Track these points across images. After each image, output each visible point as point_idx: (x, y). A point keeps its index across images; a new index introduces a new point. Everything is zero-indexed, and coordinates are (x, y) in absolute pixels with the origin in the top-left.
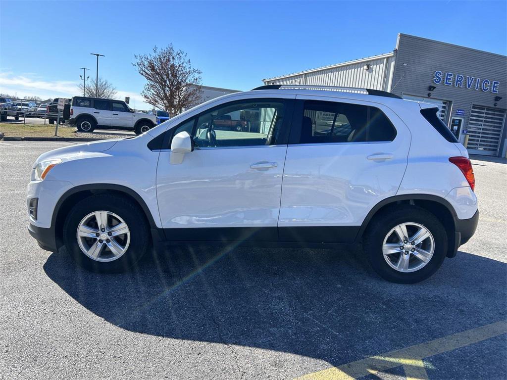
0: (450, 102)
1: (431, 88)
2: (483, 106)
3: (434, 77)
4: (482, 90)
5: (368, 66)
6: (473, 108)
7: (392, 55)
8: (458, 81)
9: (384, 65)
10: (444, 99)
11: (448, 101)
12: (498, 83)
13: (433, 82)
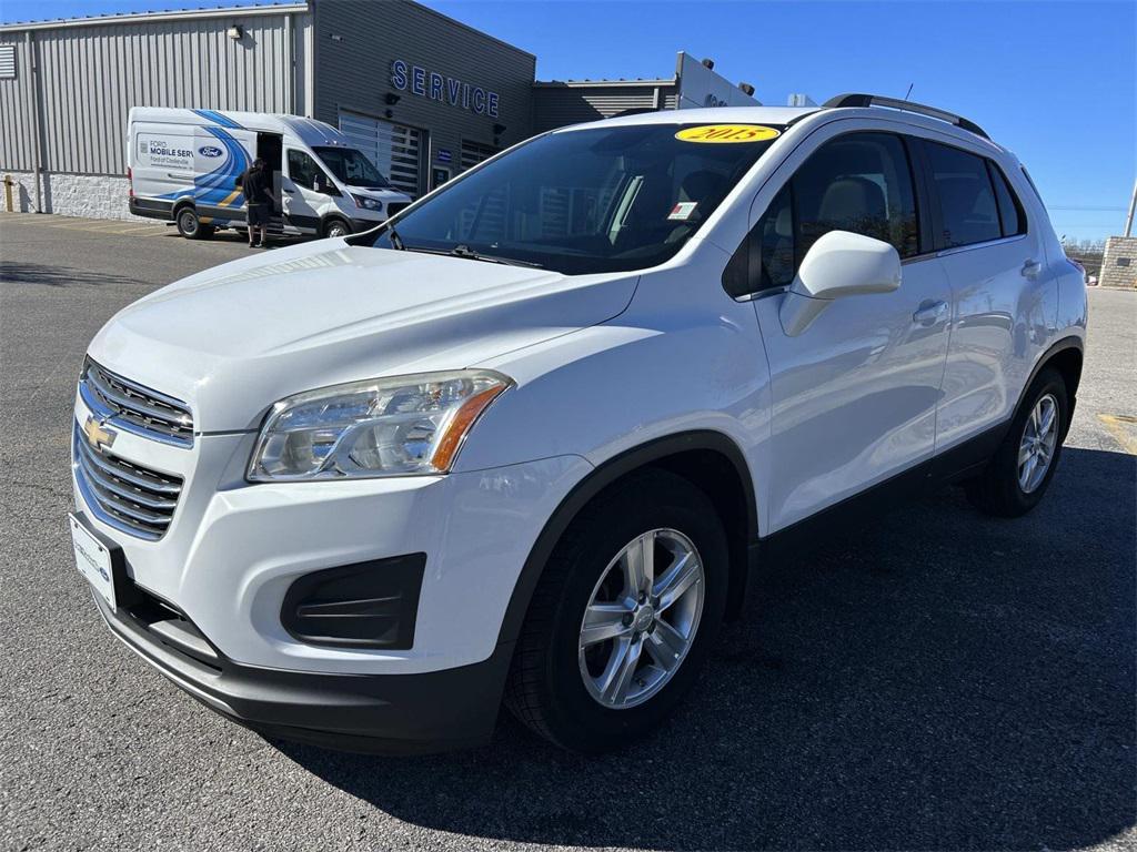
0: (426, 132)
1: (391, 99)
2: (475, 143)
3: (392, 74)
4: (473, 110)
5: (240, 31)
6: (465, 147)
7: (306, 9)
8: (434, 87)
9: (287, 31)
10: (416, 124)
11: (420, 129)
12: (495, 97)
13: (393, 85)
